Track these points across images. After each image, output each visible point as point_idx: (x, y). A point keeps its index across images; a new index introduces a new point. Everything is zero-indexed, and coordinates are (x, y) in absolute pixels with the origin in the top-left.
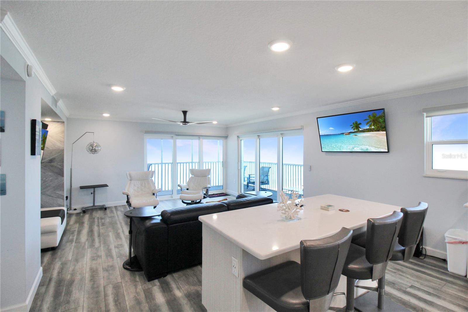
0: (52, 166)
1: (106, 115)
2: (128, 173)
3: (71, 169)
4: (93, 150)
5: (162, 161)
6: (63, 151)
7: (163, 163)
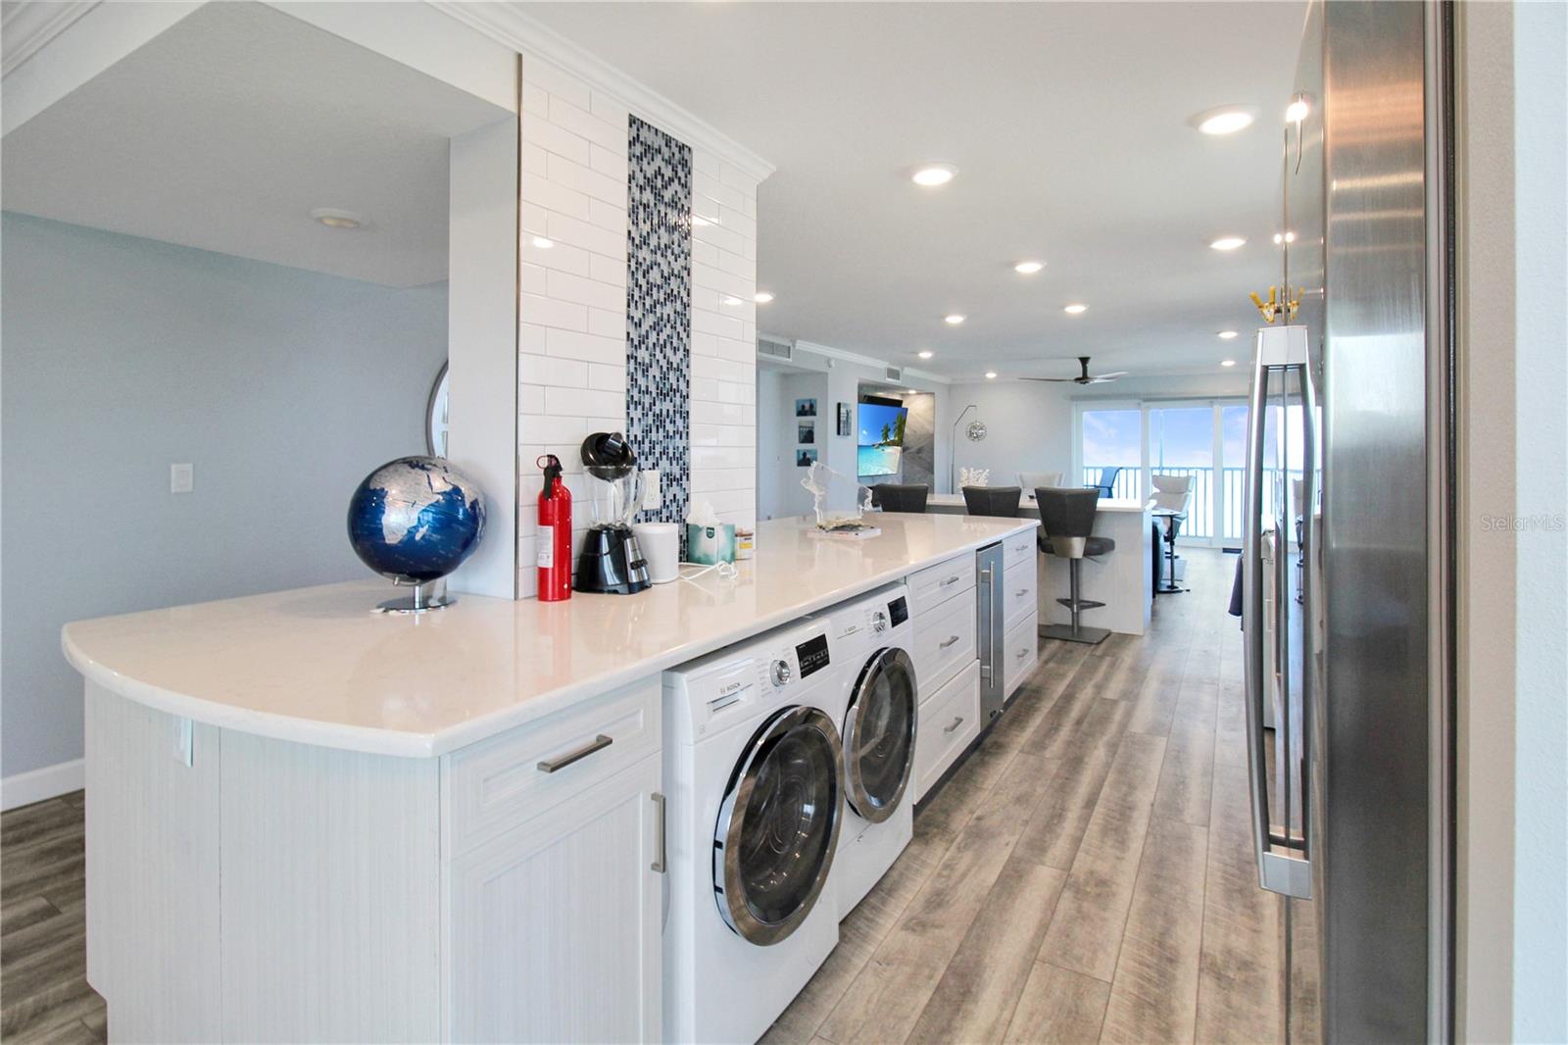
0: (920, 458)
1: (991, 375)
2: (1018, 474)
3: (953, 466)
4: (975, 434)
5: (1161, 464)
6: (932, 436)
7: (1163, 468)
